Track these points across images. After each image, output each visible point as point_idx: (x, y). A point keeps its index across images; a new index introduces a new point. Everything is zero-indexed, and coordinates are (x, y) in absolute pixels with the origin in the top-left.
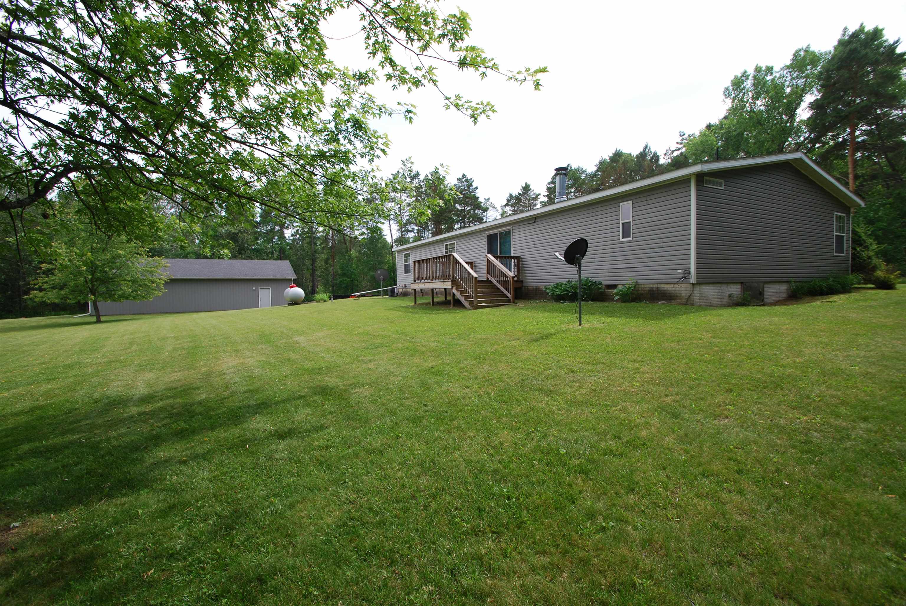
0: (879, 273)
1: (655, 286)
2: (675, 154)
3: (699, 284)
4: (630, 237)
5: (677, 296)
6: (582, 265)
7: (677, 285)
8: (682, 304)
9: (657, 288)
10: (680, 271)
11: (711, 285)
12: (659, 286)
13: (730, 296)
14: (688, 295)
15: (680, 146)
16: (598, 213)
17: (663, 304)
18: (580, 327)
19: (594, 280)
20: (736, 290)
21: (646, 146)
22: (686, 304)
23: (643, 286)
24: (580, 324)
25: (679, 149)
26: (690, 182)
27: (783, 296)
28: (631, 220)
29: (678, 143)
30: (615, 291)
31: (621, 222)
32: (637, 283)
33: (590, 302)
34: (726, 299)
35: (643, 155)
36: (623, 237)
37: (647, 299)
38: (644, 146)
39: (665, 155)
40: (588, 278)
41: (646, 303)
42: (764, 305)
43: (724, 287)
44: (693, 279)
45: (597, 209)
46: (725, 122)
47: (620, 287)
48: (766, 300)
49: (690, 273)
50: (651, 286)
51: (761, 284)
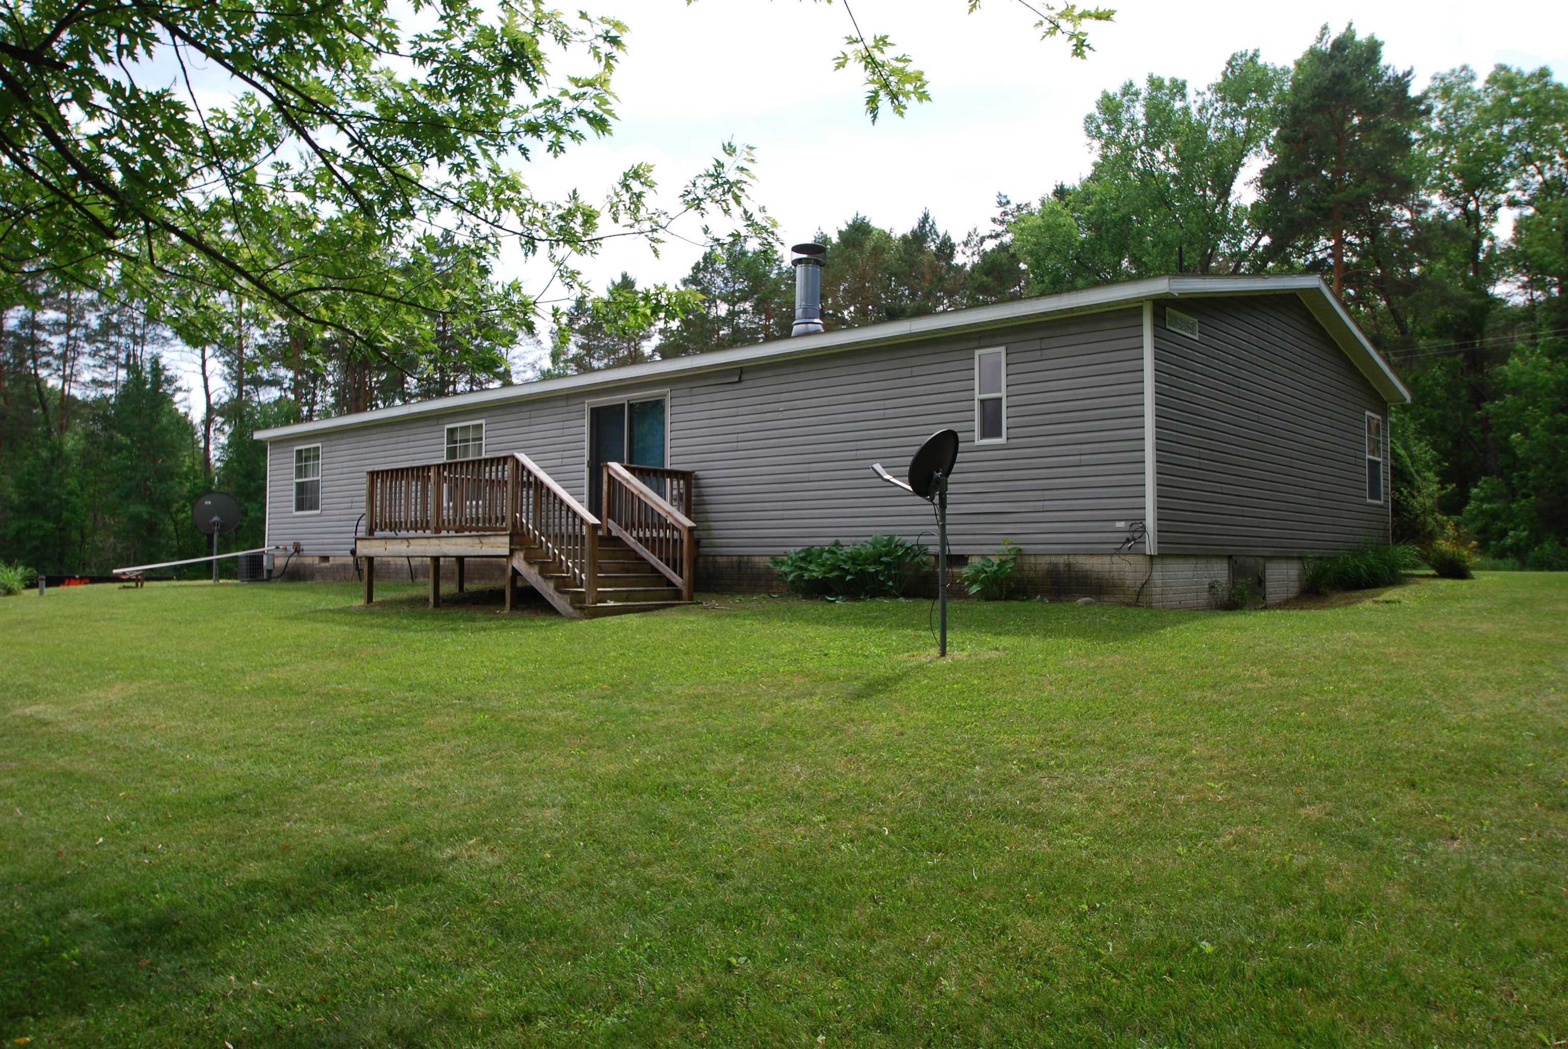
0: (1443, 545)
1: (1062, 560)
2: (989, 245)
3: (1162, 556)
4: (999, 435)
5: (1114, 586)
6: (950, 498)
7: (1116, 559)
8: (1129, 605)
9: (1068, 565)
10: (1121, 525)
11: (1180, 561)
12: (1072, 559)
13: (1212, 587)
14: (1139, 583)
15: (999, 229)
16: (916, 371)
17: (1087, 603)
18: (942, 662)
19: (910, 541)
20: (1220, 571)
21: (926, 218)
22: (1136, 604)
23: (1032, 560)
24: (943, 653)
25: (997, 236)
26: (1141, 315)
27: (1294, 589)
28: (1003, 394)
29: (994, 220)
30: (966, 571)
31: (978, 396)
32: (1020, 553)
33: (902, 599)
34: (1205, 595)
35: (919, 237)
36: (984, 435)
37: (1044, 593)
38: (921, 216)
39: (966, 244)
40: (892, 537)
41: (1041, 600)
42: (1265, 608)
43: (1201, 564)
44: (1151, 545)
45: (915, 361)
46: (1094, 187)
47: (976, 562)
48: (1271, 598)
49: (1144, 530)
50: (1054, 559)
51: (1261, 561)
